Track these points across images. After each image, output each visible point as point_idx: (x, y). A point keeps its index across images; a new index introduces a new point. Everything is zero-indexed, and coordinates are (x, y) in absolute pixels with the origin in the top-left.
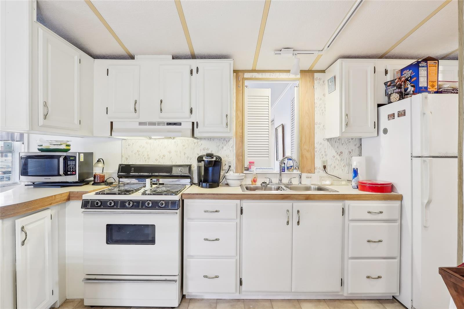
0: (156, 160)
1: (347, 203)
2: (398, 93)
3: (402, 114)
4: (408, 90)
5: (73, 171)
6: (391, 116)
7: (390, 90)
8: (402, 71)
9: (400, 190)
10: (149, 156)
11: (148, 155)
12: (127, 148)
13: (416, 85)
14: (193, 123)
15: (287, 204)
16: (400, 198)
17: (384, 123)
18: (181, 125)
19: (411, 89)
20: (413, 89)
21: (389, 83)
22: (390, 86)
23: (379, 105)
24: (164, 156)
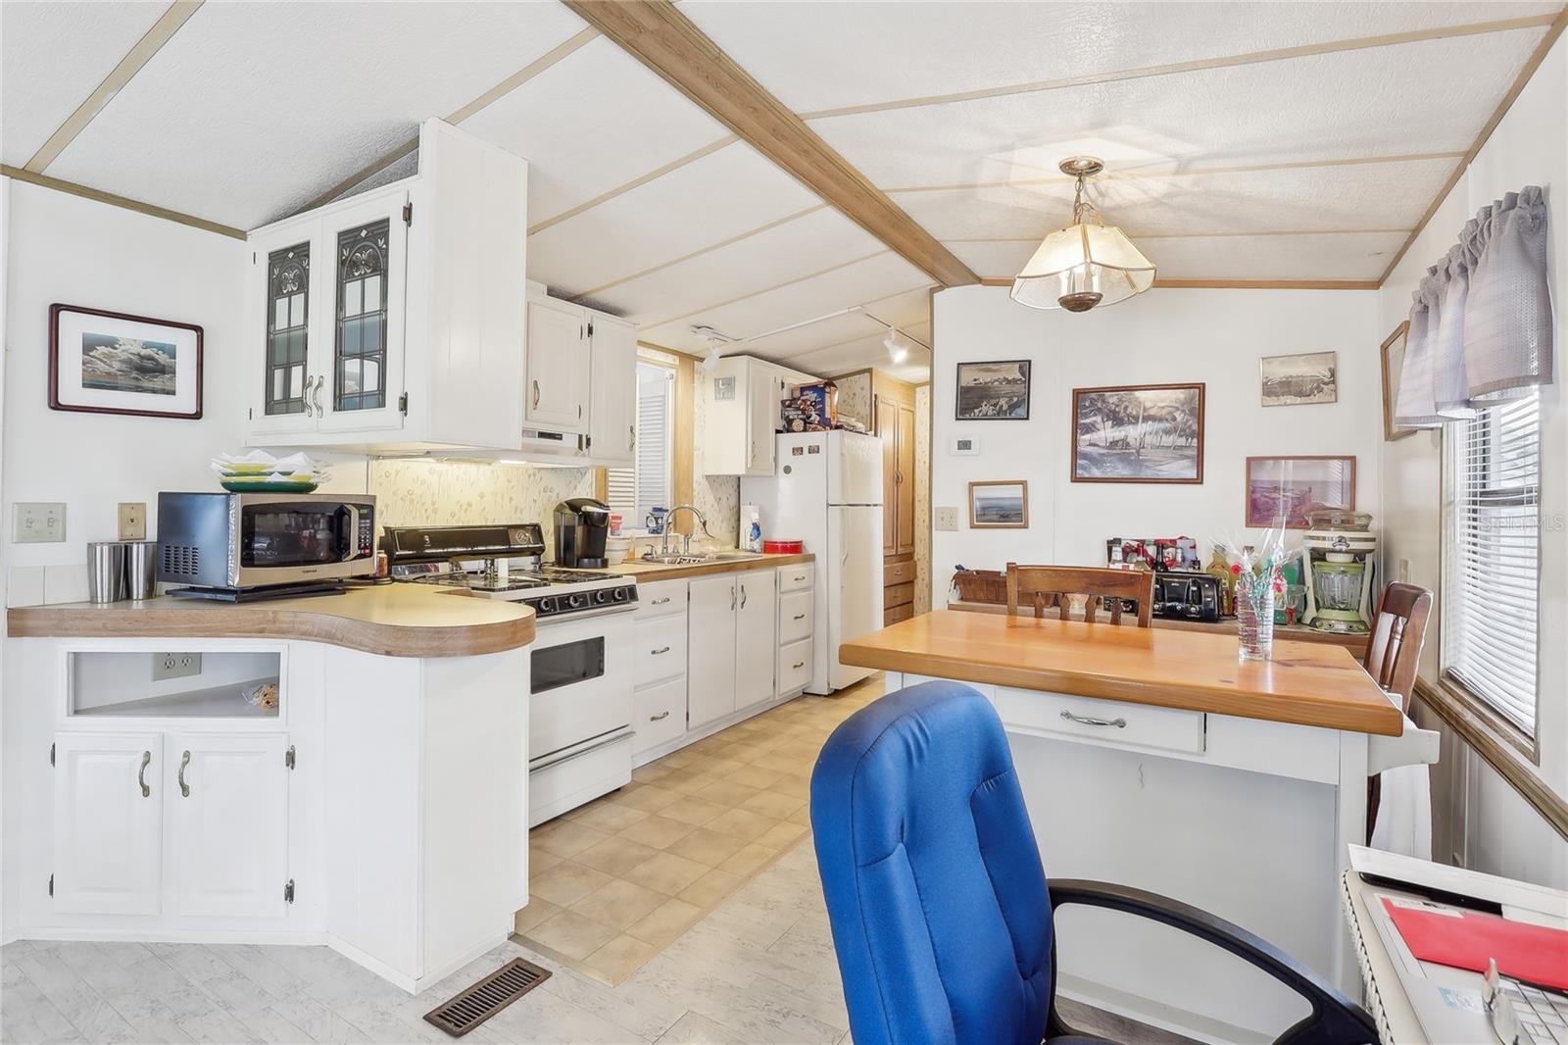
0: (453, 515)
1: (780, 568)
2: (801, 419)
3: (813, 450)
4: (812, 419)
5: (366, 548)
6: (798, 451)
7: (792, 414)
8: (803, 389)
9: (810, 548)
10: (436, 506)
11: (433, 503)
12: (381, 484)
13: (821, 412)
14: (580, 437)
15: (728, 579)
16: (811, 558)
17: (786, 457)
18: (561, 439)
19: (815, 417)
20: (818, 418)
21: (787, 403)
22: (789, 406)
23: (778, 432)
24: (470, 505)
